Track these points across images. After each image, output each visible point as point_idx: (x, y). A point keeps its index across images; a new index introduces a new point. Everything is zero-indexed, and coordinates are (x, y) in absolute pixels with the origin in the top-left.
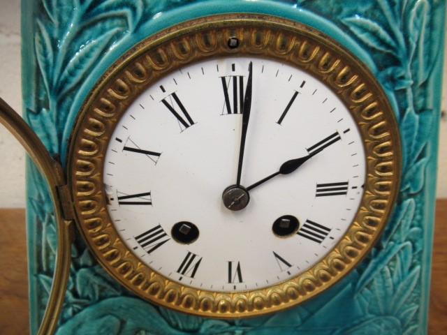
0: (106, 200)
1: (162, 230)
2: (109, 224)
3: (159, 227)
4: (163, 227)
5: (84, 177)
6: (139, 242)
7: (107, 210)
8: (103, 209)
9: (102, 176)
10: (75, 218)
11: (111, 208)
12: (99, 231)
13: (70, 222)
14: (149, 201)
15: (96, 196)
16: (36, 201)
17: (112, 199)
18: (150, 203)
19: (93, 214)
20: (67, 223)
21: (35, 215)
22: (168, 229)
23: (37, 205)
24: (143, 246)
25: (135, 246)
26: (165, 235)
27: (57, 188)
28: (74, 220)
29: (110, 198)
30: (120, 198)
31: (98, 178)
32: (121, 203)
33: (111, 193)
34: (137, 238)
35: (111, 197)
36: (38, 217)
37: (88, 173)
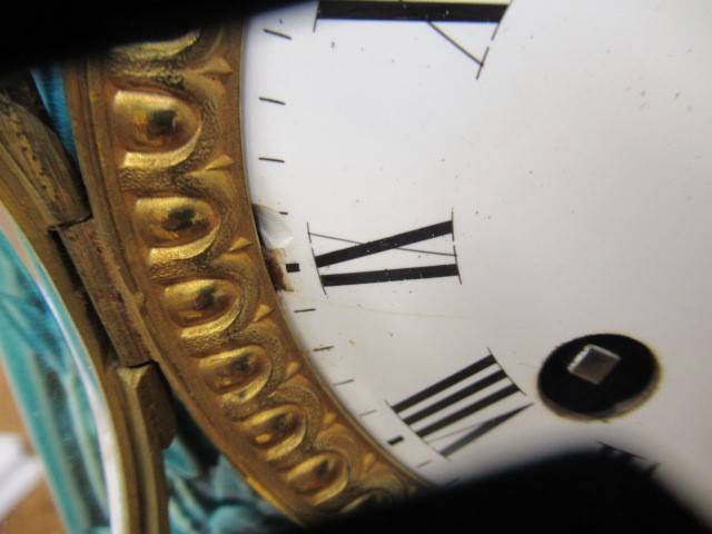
0: (273, 274)
1: (501, 375)
2: (292, 367)
3: (490, 361)
4: (504, 362)
5: (159, 174)
6: (409, 421)
7: (277, 314)
8: (264, 309)
9: (238, 168)
10: (157, 356)
11: (292, 301)
12: (258, 397)
13: (139, 373)
14: (449, 261)
15: (227, 258)
16: (16, 301)
17: (294, 268)
18: (451, 270)
19: (226, 333)
20: (132, 378)
21: (27, 353)
22: (524, 370)
23: (25, 312)
24: (422, 433)
25: (393, 436)
26: (513, 389)
27: (54, 236)
28: (155, 366)
29: (282, 263)
30: (322, 261)
31: (222, 181)
32: (328, 281)
33: (288, 243)
34: (398, 408)
35: (289, 260)
36: (39, 359)
37: (175, 157)
